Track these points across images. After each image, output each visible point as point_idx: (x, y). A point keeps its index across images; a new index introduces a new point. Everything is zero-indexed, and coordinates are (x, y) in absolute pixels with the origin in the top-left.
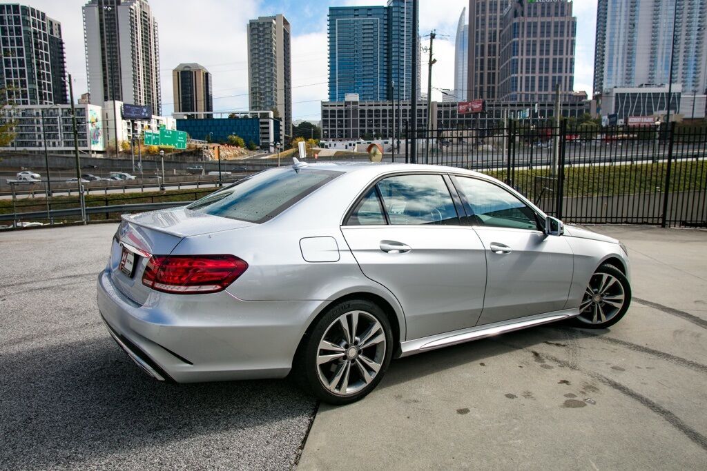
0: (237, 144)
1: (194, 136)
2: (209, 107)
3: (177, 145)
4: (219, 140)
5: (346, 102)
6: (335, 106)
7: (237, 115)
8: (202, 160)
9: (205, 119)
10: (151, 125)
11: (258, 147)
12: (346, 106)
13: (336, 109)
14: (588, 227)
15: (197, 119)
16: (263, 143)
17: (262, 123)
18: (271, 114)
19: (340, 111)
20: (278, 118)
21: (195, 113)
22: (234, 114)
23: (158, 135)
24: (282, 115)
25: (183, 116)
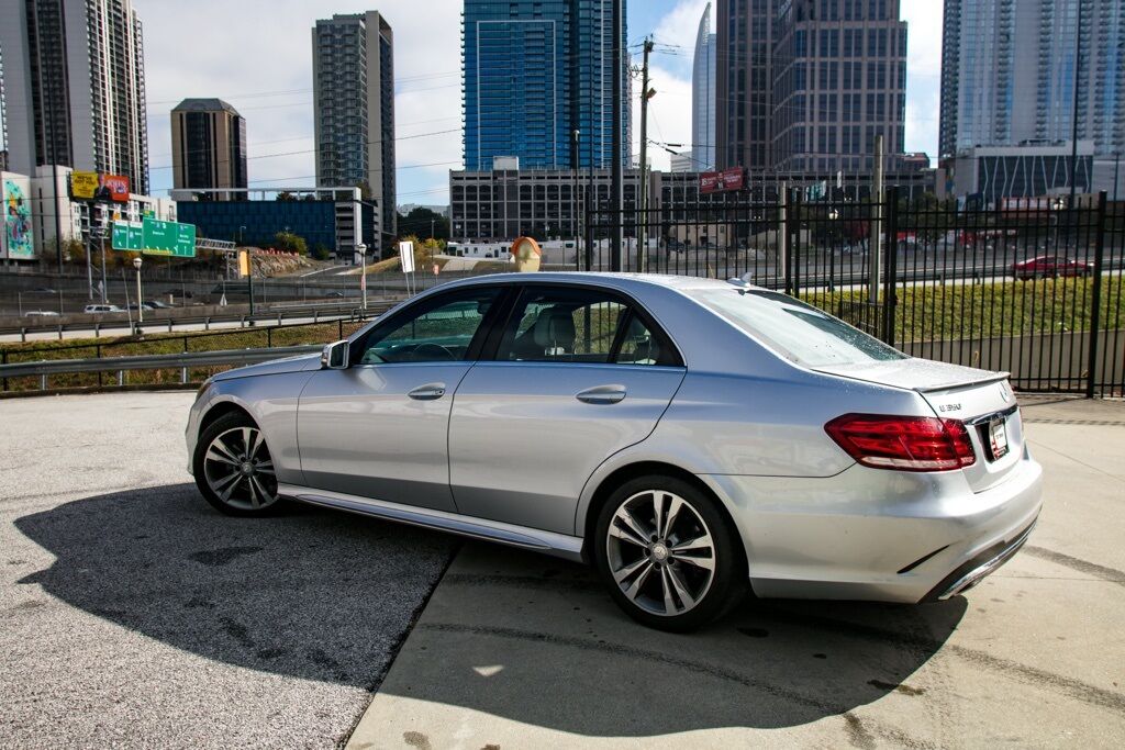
0: (293, 249)
1: (205, 231)
2: (239, 177)
3: (176, 248)
4: (259, 240)
5: (495, 172)
6: (475, 178)
7: (293, 194)
8: (225, 277)
9: (232, 201)
10: (128, 213)
11: (334, 254)
12: (495, 178)
13: (478, 183)
15: (218, 202)
16: (341, 246)
17: (340, 210)
18: (358, 193)
19: (485, 188)
20: (370, 201)
21: (214, 190)
22: (287, 192)
23: (139, 230)
24: (377, 193)
25: (190, 195)
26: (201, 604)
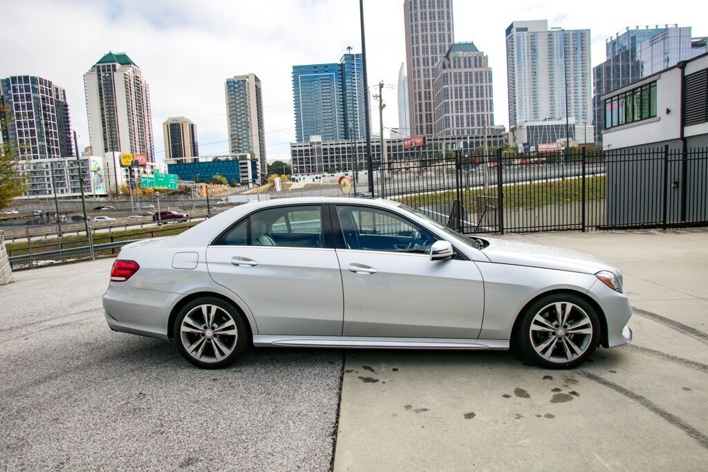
0: (221, 183)
1: (183, 178)
2: (195, 153)
3: (169, 186)
4: (205, 179)
5: (311, 143)
6: (302, 146)
7: (220, 158)
8: (191, 197)
9: (192, 163)
10: (147, 171)
11: (239, 184)
12: (311, 146)
13: (303, 148)
14: (525, 235)
15: (186, 164)
16: (243, 180)
17: (241, 164)
18: (249, 156)
19: (307, 151)
20: (255, 159)
21: (183, 158)
22: (217, 157)
23: (152, 178)
24: (258, 156)
25: (173, 161)
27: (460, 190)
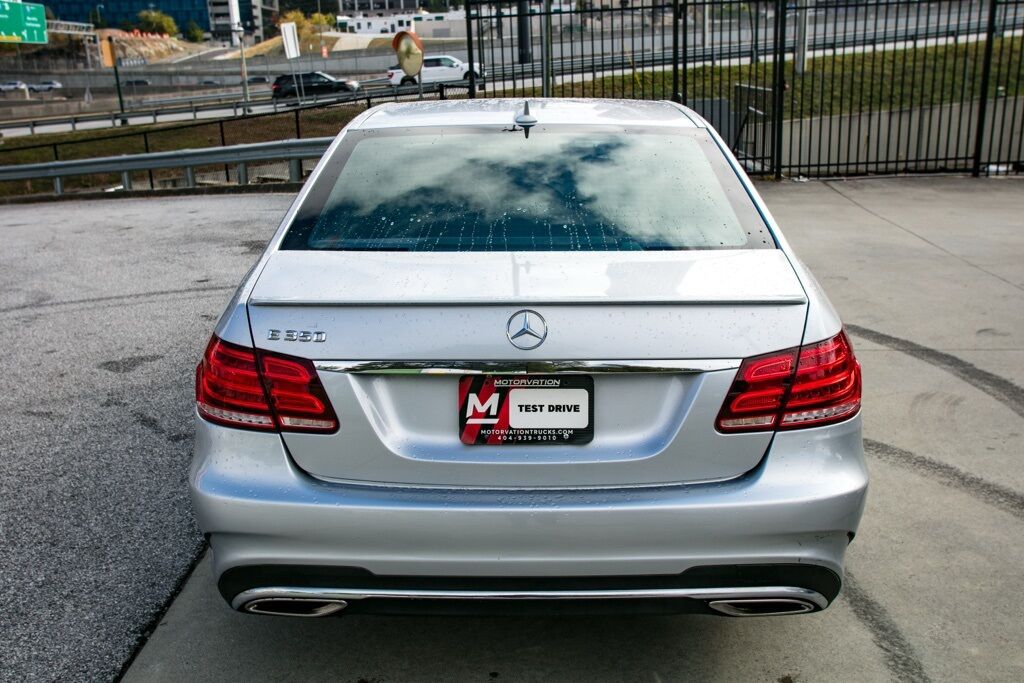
0: (161, 30)
3: (24, 33)
4: (121, 20)
8: (86, 66)
11: (209, 35)
14: (832, 184)
26: (116, 404)
27: (680, 66)
